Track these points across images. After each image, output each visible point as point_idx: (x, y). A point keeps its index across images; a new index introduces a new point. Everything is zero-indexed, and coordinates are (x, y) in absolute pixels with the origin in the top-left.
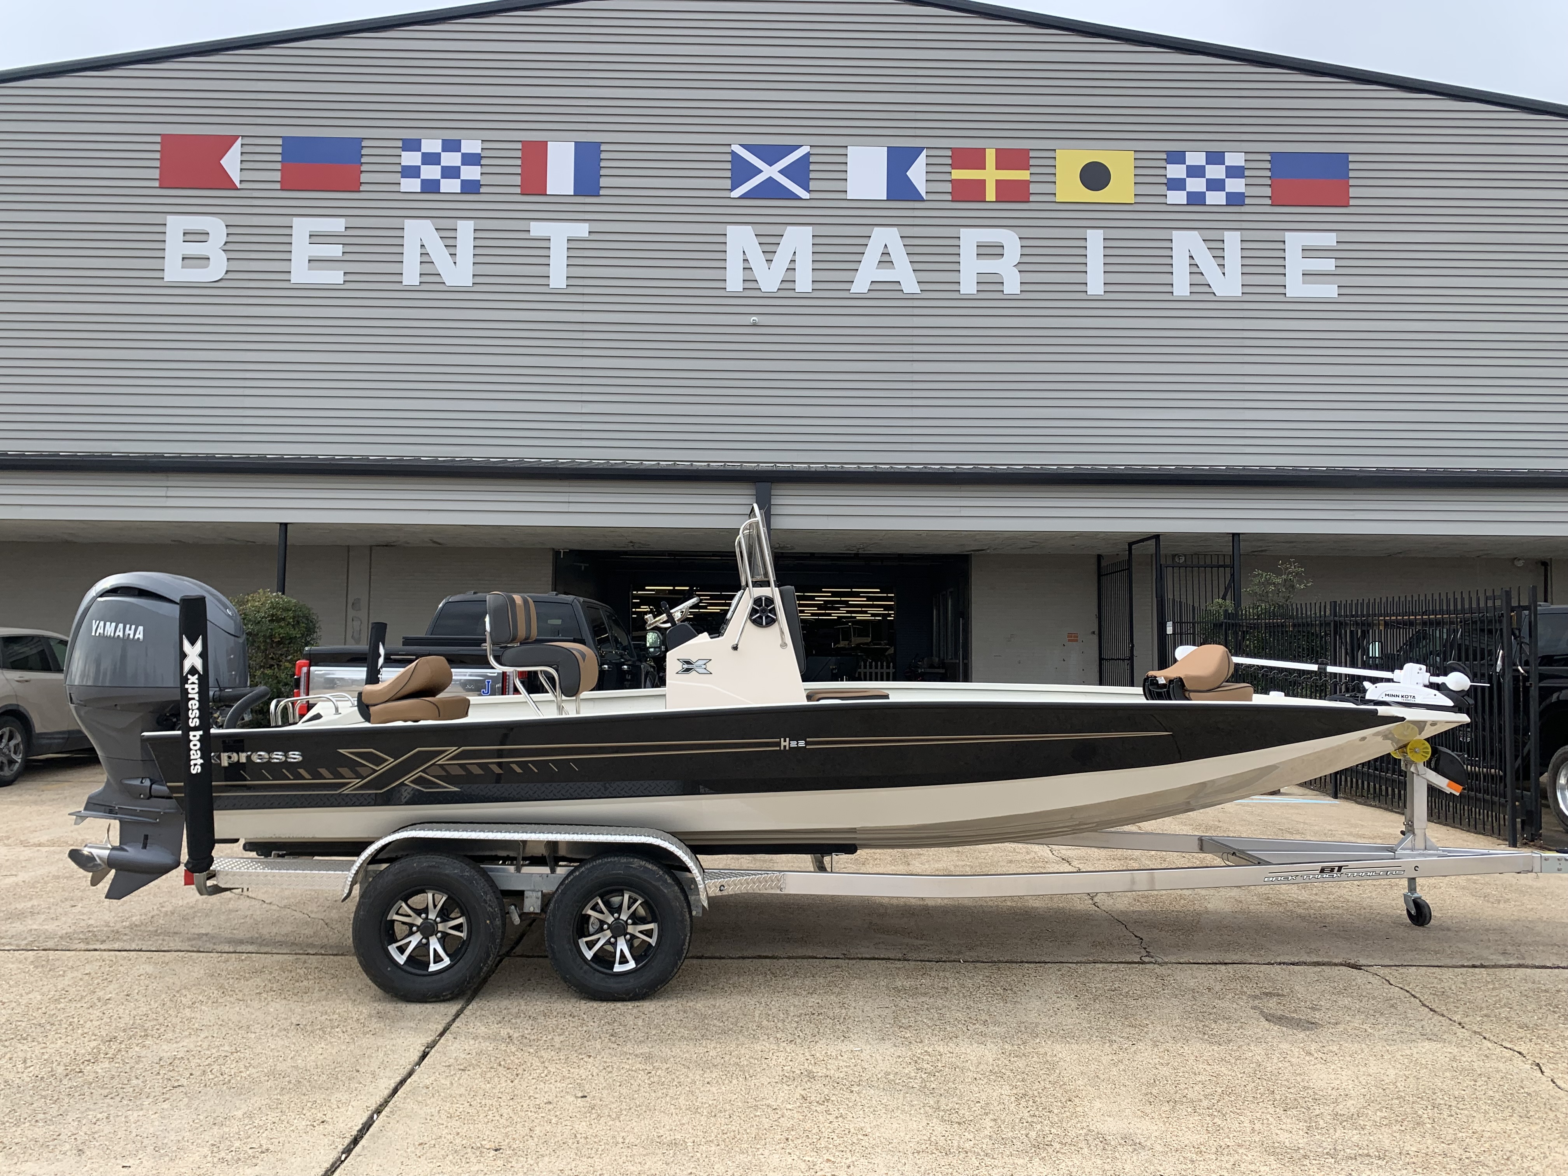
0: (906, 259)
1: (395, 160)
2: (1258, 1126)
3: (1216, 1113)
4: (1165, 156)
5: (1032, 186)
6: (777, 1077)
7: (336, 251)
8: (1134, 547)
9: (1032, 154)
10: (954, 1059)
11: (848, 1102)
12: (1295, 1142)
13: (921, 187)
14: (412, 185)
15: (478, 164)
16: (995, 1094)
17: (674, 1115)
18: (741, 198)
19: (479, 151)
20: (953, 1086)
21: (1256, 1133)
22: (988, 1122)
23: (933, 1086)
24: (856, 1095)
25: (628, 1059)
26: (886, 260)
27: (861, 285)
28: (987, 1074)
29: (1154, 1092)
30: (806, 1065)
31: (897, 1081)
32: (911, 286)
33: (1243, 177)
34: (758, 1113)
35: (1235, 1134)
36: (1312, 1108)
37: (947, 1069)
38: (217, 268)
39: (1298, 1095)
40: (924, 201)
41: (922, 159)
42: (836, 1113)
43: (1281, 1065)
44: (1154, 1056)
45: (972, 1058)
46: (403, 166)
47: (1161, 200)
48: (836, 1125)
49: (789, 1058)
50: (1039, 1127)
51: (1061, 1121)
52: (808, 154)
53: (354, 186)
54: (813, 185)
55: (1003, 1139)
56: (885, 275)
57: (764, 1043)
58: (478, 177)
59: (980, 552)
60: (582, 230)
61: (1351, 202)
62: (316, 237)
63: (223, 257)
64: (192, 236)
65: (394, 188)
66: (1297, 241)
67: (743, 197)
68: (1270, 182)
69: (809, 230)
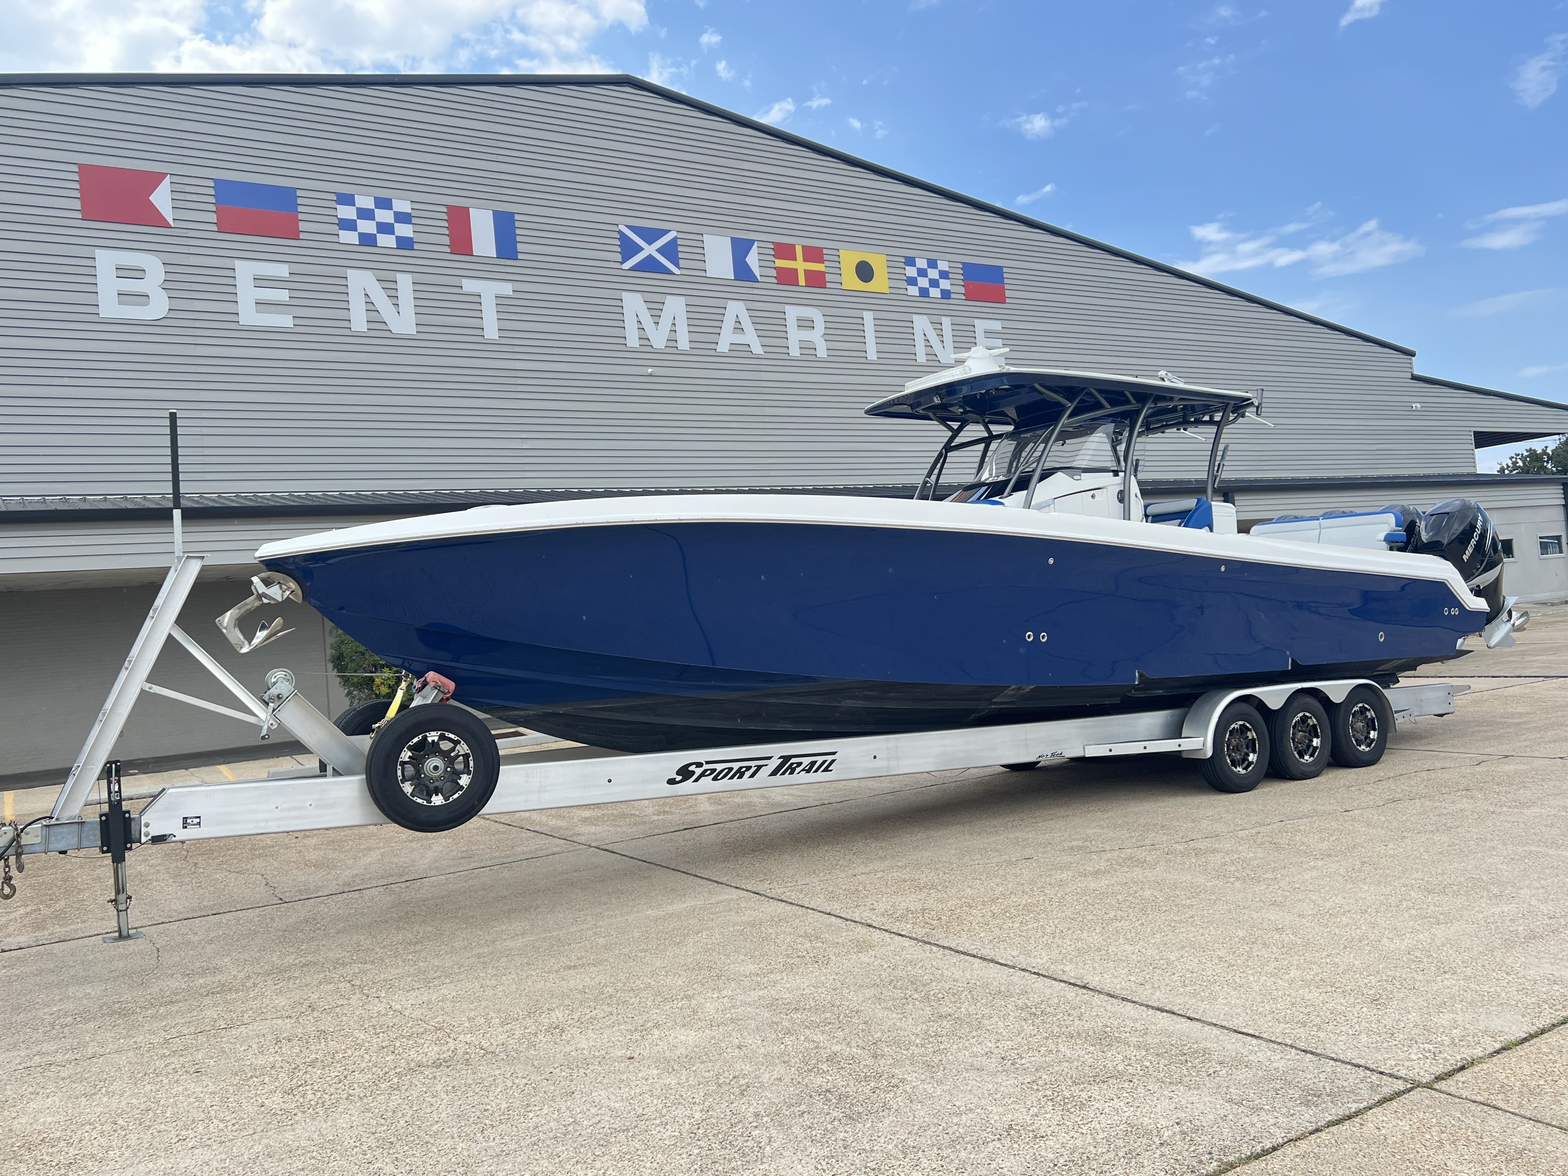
0: (752, 327)
1: (332, 212)
4: (904, 260)
5: (827, 275)
7: (283, 296)
9: (824, 250)
13: (757, 272)
14: (349, 237)
15: (410, 222)
18: (629, 270)
19: (410, 211)
26: (738, 328)
32: (757, 350)
33: (948, 278)
38: (159, 306)
40: (759, 282)
41: (754, 249)
46: (340, 220)
52: (675, 239)
53: (295, 235)
54: (682, 263)
56: (739, 338)
58: (411, 235)
60: (507, 289)
61: (1008, 300)
62: (260, 281)
63: (164, 295)
64: (124, 272)
65: (334, 239)
66: (981, 326)
67: (631, 269)
68: (963, 283)
69: (682, 299)
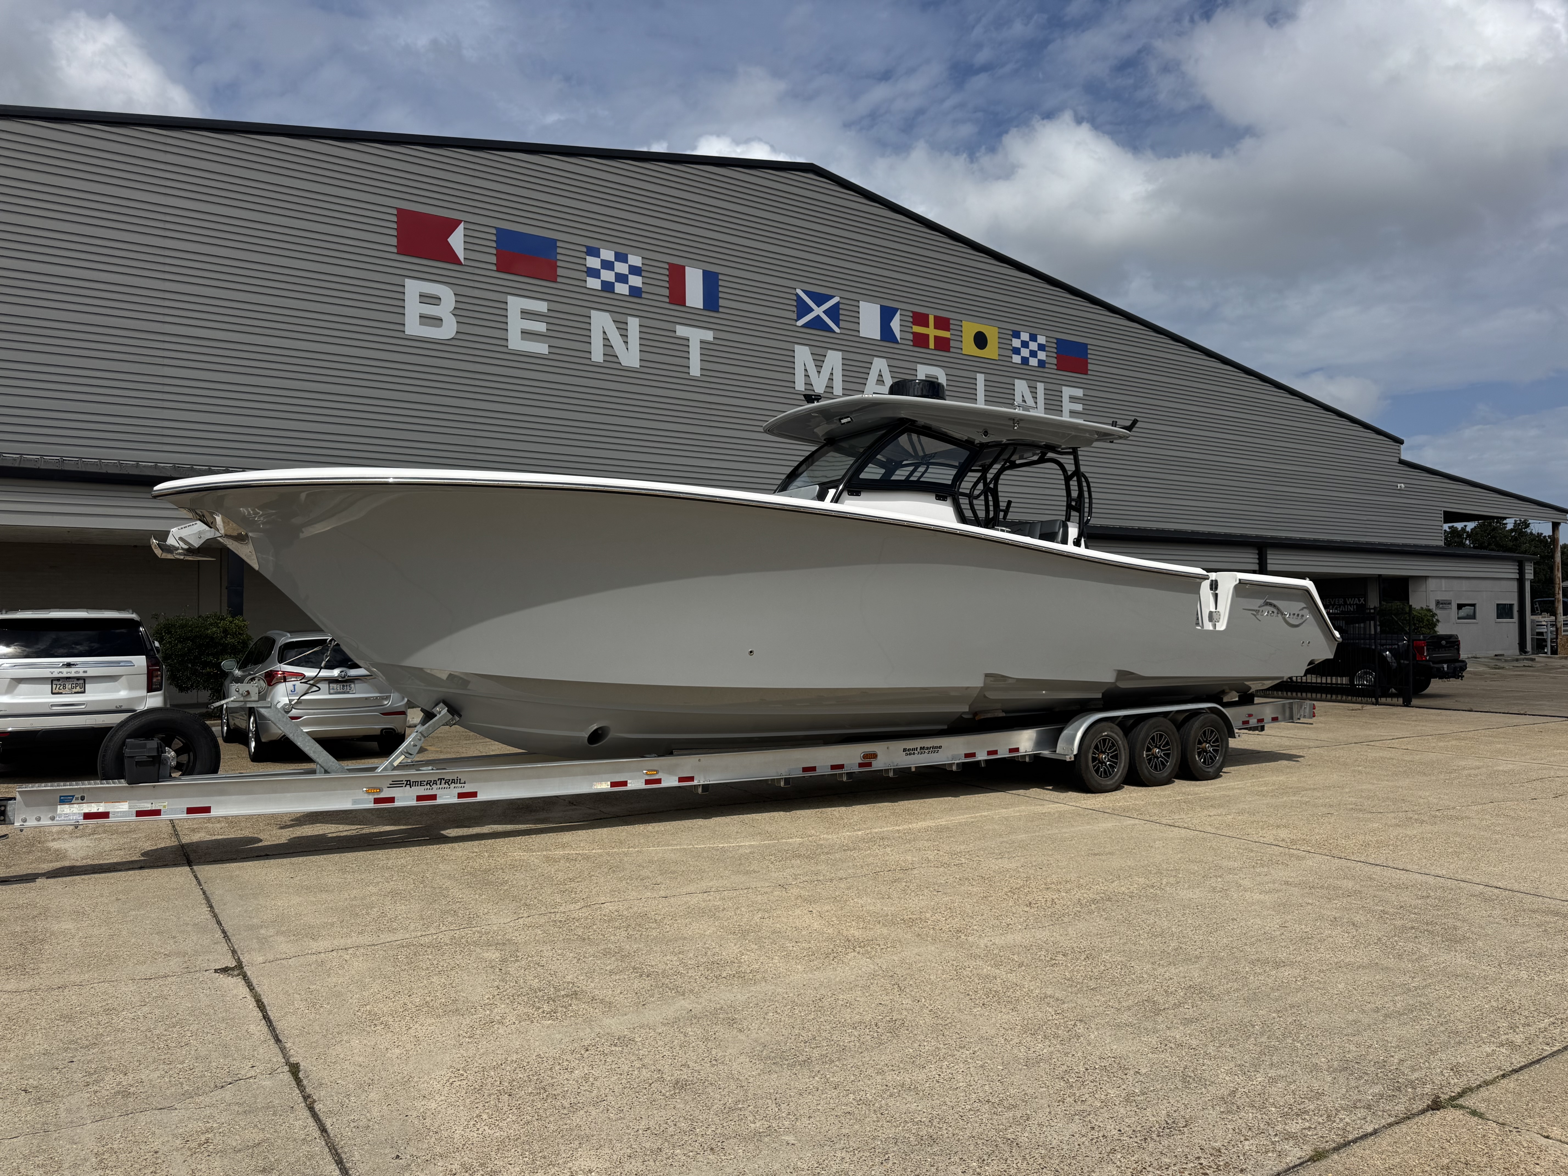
0: (891, 380)
1: (582, 261)
4: (1011, 333)
5: (951, 342)
7: (541, 327)
9: (951, 320)
14: (593, 283)
15: (640, 275)
18: (802, 326)
19: (641, 266)
26: (880, 380)
27: (868, 394)
33: (1044, 350)
38: (448, 330)
40: (899, 343)
41: (898, 316)
46: (588, 268)
47: (1009, 359)
52: (839, 303)
56: (880, 389)
58: (640, 285)
60: (709, 336)
61: (1089, 372)
62: (526, 314)
63: (453, 320)
64: (426, 299)
65: (582, 284)
66: (1067, 392)
67: (803, 326)
68: (1055, 356)
69: (839, 355)
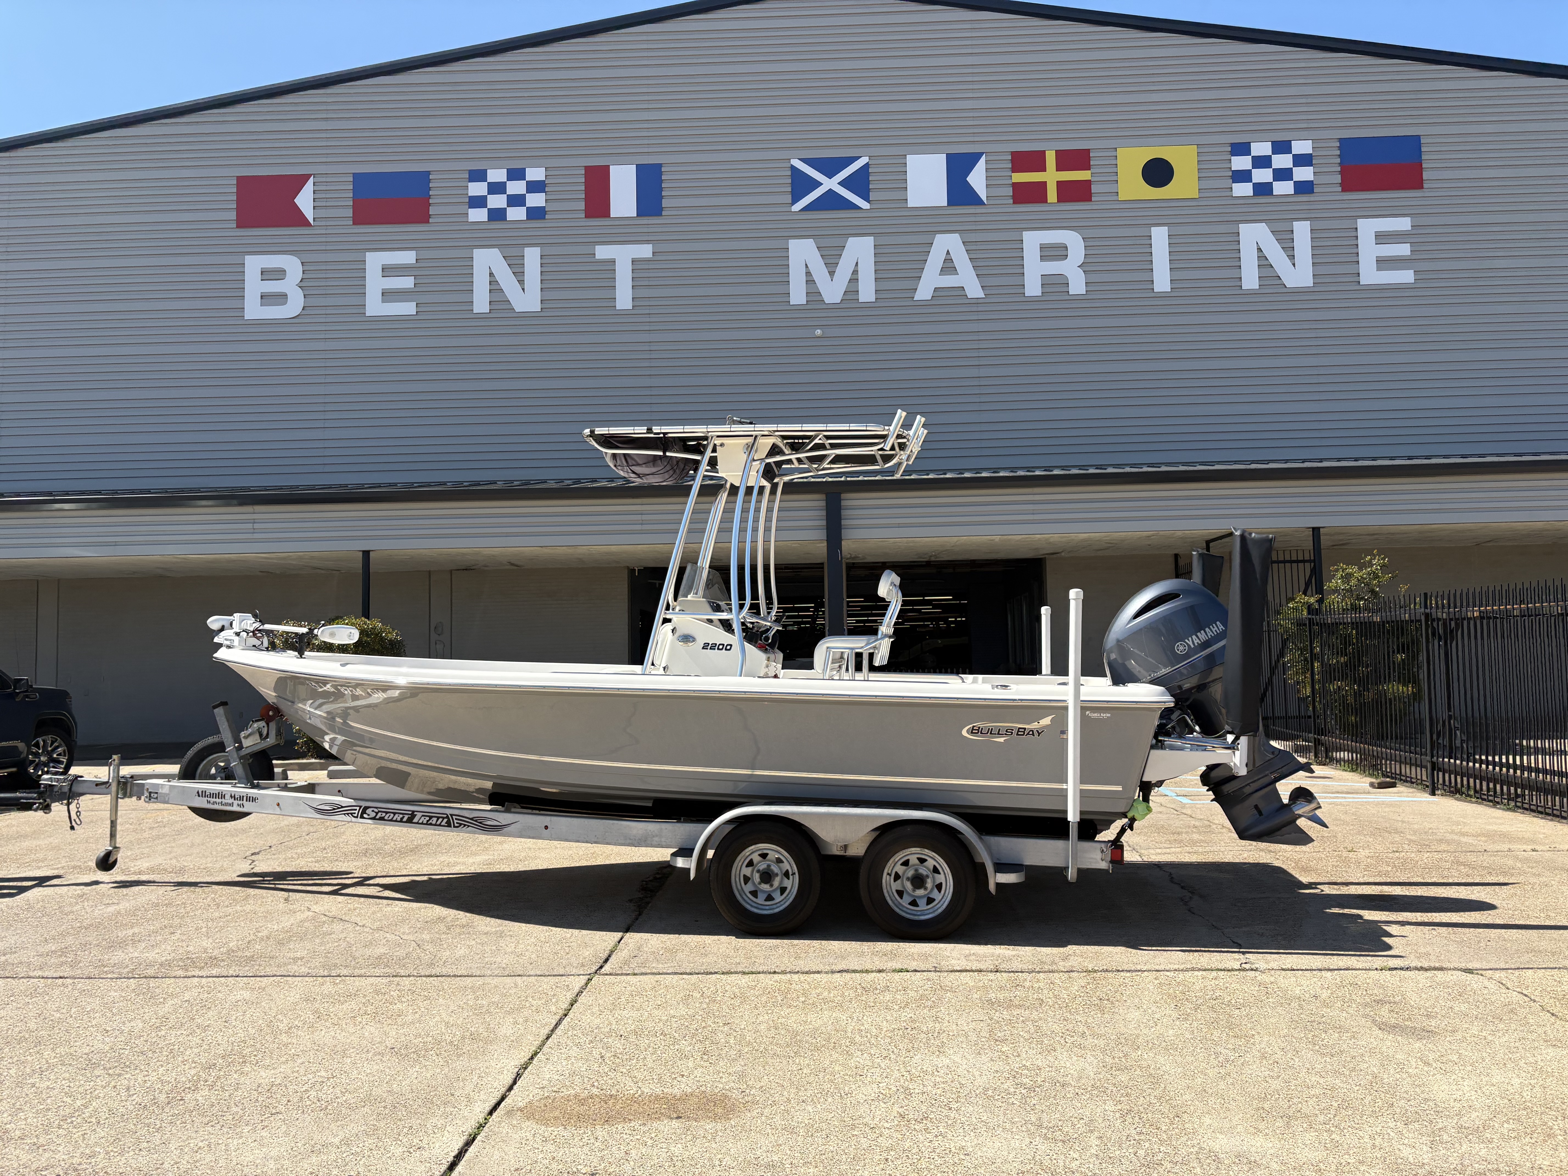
0: (969, 265)
1: (462, 191)
2: (1378, 1140)
3: (1333, 1129)
4: (1231, 149)
5: (1095, 185)
6: (873, 1095)
7: (407, 283)
8: (1211, 544)
9: (1092, 152)
10: (1053, 1073)
11: (947, 1120)
12: (1420, 1159)
13: (983, 193)
14: (478, 215)
15: (543, 191)
16: (1099, 1110)
17: (770, 1135)
18: (800, 211)
19: (544, 178)
20: (1054, 1101)
21: (1377, 1148)
22: (1094, 1141)
23: (1034, 1102)
24: (954, 1112)
25: (721, 1078)
26: (948, 267)
27: (924, 292)
28: (1089, 1089)
29: (1266, 1106)
30: (902, 1081)
31: (997, 1097)
32: (974, 290)
33: (1309, 165)
34: (855, 1133)
35: (1355, 1150)
36: (1435, 1121)
37: (1047, 1084)
38: (295, 305)
39: (1420, 1108)
40: (985, 205)
41: (981, 164)
42: (935, 1131)
43: (1398, 1076)
44: (1263, 1069)
45: (1072, 1072)
46: (470, 197)
47: (1227, 193)
48: (936, 1144)
49: (885, 1074)
50: (1147, 1145)
51: (1170, 1138)
52: (867, 166)
54: (873, 195)
55: (1110, 1158)
56: (949, 281)
57: (858, 1059)
58: (543, 204)
59: (1055, 556)
60: (645, 251)
61: (1427, 185)
62: (389, 270)
63: (300, 293)
64: (267, 274)
65: (462, 219)
66: (1370, 227)
68: (1338, 169)
69: (869, 241)
